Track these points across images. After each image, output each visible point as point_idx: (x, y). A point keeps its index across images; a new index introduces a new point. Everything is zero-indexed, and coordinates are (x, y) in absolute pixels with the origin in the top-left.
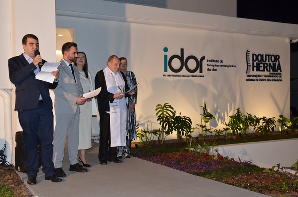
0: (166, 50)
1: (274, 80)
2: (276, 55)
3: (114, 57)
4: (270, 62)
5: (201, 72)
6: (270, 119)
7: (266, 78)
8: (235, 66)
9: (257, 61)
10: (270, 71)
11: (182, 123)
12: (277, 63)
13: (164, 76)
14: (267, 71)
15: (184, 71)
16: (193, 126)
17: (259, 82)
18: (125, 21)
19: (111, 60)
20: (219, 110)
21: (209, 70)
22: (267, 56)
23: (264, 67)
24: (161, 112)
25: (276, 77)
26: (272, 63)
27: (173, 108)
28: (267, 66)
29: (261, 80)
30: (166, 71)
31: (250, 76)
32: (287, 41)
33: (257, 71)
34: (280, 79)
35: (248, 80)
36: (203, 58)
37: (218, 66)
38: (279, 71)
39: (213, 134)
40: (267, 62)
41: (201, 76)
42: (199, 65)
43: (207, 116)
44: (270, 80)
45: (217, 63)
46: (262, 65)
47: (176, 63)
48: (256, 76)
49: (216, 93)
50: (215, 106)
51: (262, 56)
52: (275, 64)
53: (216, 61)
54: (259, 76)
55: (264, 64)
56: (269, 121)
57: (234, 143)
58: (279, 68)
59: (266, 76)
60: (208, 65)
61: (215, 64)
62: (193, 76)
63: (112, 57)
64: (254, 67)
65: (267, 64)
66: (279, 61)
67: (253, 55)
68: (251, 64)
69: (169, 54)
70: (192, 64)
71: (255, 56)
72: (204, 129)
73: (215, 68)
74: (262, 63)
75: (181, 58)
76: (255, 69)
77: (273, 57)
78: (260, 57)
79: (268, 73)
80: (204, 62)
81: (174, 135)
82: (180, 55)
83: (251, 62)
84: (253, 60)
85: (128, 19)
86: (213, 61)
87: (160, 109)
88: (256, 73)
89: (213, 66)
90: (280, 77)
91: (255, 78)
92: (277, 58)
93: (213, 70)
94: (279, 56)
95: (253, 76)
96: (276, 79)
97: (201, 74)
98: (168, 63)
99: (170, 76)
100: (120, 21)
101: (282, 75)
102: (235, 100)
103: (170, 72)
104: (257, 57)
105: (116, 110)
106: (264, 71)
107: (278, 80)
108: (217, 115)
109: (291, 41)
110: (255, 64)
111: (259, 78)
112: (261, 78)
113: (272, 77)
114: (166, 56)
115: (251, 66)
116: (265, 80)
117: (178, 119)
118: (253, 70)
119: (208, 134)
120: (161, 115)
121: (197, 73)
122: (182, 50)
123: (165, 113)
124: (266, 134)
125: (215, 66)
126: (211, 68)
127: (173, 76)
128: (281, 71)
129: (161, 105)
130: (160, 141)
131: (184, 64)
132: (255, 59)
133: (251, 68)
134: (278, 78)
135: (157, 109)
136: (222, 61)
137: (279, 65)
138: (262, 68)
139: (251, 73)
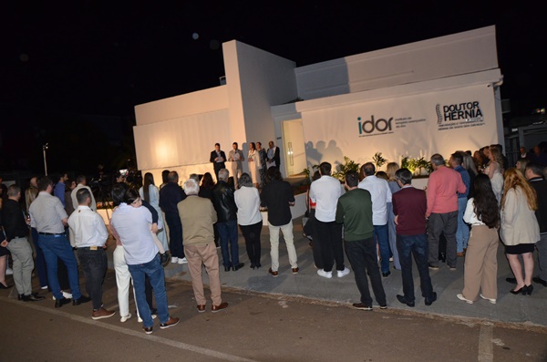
0: (359, 119)
1: (474, 125)
4: (466, 109)
5: (390, 129)
7: (463, 125)
8: (424, 120)
9: (450, 112)
10: (467, 118)
12: (476, 109)
13: (360, 137)
15: (375, 131)
17: (453, 130)
21: (398, 127)
22: (462, 105)
23: (459, 116)
26: (469, 111)
28: (463, 114)
30: (361, 133)
31: (442, 126)
33: (450, 120)
34: (482, 122)
35: (440, 129)
36: (391, 119)
37: (406, 122)
38: (479, 116)
40: (462, 109)
41: (390, 133)
42: (388, 124)
47: (368, 127)
48: (449, 125)
49: (406, 143)
51: (455, 107)
52: (474, 110)
53: (404, 119)
54: (453, 124)
55: (458, 113)
58: (479, 113)
59: (462, 123)
60: (397, 123)
61: (403, 122)
62: (383, 134)
64: (446, 117)
66: (478, 107)
67: (444, 107)
68: (443, 115)
69: (362, 122)
70: (382, 125)
73: (404, 124)
74: (456, 113)
75: (372, 123)
76: (448, 118)
77: (470, 106)
78: (452, 108)
80: (393, 122)
82: (371, 120)
83: (442, 113)
84: (445, 111)
86: (401, 119)
88: (448, 121)
89: (401, 123)
91: (448, 127)
92: (475, 104)
93: (403, 126)
95: (446, 125)
96: (476, 123)
98: (362, 128)
99: (365, 136)
102: (427, 147)
103: (364, 133)
104: (449, 109)
107: (478, 125)
110: (447, 114)
111: (453, 126)
112: (457, 126)
114: (360, 124)
115: (443, 117)
116: (462, 127)
118: (445, 120)
121: (388, 130)
122: (372, 117)
126: (400, 125)
127: (367, 136)
128: (482, 116)
131: (375, 125)
134: (479, 123)
136: (410, 118)
137: (478, 110)
138: (457, 117)
139: (443, 122)
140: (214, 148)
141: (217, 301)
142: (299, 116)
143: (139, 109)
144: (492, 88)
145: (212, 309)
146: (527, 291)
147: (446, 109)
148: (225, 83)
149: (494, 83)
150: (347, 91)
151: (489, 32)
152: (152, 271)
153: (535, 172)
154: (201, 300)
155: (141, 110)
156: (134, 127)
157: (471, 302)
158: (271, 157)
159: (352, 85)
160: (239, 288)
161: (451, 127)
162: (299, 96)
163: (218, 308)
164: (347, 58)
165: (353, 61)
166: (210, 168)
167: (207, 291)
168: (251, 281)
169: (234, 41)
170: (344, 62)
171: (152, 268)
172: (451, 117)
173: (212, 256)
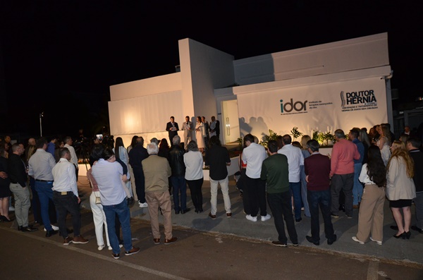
0: (281, 101)
4: (364, 96)
5: (305, 109)
8: (331, 103)
9: (351, 97)
10: (364, 102)
12: (371, 96)
13: (282, 115)
14: (362, 103)
15: (294, 111)
17: (354, 111)
21: (311, 108)
22: (361, 93)
23: (358, 101)
26: (366, 97)
28: (361, 100)
30: (282, 112)
31: (345, 108)
34: (376, 106)
35: (343, 111)
36: (306, 102)
37: (318, 105)
38: (374, 101)
40: (361, 96)
41: (305, 112)
42: (304, 106)
44: (365, 109)
47: (288, 107)
48: (350, 107)
49: (317, 121)
51: (356, 94)
53: (316, 102)
55: (358, 98)
58: (374, 99)
59: (360, 107)
60: (310, 105)
61: (315, 104)
62: (300, 113)
64: (348, 101)
65: (360, 98)
66: (373, 95)
67: (347, 94)
70: (299, 106)
73: (315, 106)
74: (356, 98)
75: (291, 104)
76: (349, 103)
77: (367, 93)
78: (353, 95)
80: (307, 104)
82: (290, 102)
83: (345, 99)
84: (347, 97)
86: (313, 102)
88: (350, 105)
91: (350, 109)
92: (371, 92)
94: (373, 91)
95: (348, 108)
96: (371, 107)
98: (283, 108)
101: (377, 104)
102: (333, 124)
103: (284, 112)
107: (373, 108)
110: (349, 99)
111: (354, 108)
112: (356, 108)
113: (367, 106)
114: (282, 105)
115: (346, 101)
121: (303, 110)
122: (292, 100)
127: (287, 114)
128: (376, 101)
131: (293, 106)
133: (346, 103)
136: (320, 102)
137: (373, 97)
138: (356, 102)
139: (346, 106)
140: (169, 120)
141: (169, 236)
142: (235, 98)
143: (113, 89)
144: (384, 80)
145: (165, 242)
146: (405, 236)
147: (349, 95)
148: (179, 71)
149: (386, 77)
150: (272, 79)
151: (383, 38)
152: (121, 211)
153: (413, 146)
154: (156, 235)
155: (115, 90)
156: (109, 102)
157: (362, 243)
158: (213, 128)
159: (276, 75)
160: (185, 227)
161: (352, 109)
162: (236, 81)
163: (169, 241)
164: (273, 55)
165: (277, 57)
166: (166, 135)
167: (162, 228)
168: (195, 222)
169: (187, 39)
170: (271, 57)
171: (121, 209)
172: (352, 102)
173: (166, 201)
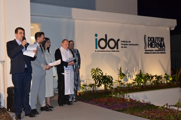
0: (96, 35)
1: (161, 53)
2: (162, 38)
3: (65, 40)
4: (159, 42)
5: (117, 48)
6: (159, 76)
7: (156, 52)
8: (138, 45)
9: (151, 42)
10: (158, 47)
11: (107, 80)
12: (162, 42)
13: (96, 51)
14: (157, 47)
15: (107, 48)
16: (114, 81)
17: (152, 54)
18: (71, 18)
19: (63, 42)
20: (129, 72)
21: (122, 47)
22: (157, 39)
23: (155, 45)
24: (94, 73)
25: (162, 51)
26: (159, 43)
27: (101, 71)
28: (157, 45)
29: (153, 53)
30: (96, 48)
31: (146, 51)
32: (168, 29)
33: (151, 47)
34: (165, 52)
35: (145, 53)
36: (118, 40)
37: (127, 45)
38: (164, 47)
39: (126, 86)
40: (156, 42)
41: (117, 51)
42: (116, 44)
43: (122, 75)
44: (159, 53)
45: (127, 43)
46: (154, 44)
47: (103, 44)
48: (150, 51)
49: (127, 61)
50: (126, 69)
51: (154, 38)
52: (161, 43)
53: (126, 42)
54: (152, 51)
55: (155, 43)
56: (159, 78)
57: (139, 91)
58: (164, 45)
59: (156, 51)
60: (122, 44)
61: (126, 44)
62: (113, 51)
63: (64, 40)
64: (149, 45)
65: (156, 43)
66: (163, 42)
67: (148, 38)
68: (147, 43)
69: (98, 38)
70: (112, 44)
71: (149, 39)
72: (120, 83)
73: (126, 46)
74: (153, 43)
75: (105, 40)
76: (150, 46)
77: (160, 39)
78: (152, 39)
79: (158, 48)
80: (119, 43)
81: (102, 87)
82: (105, 38)
83: (147, 42)
84: (148, 41)
85: (74, 17)
86: (124, 42)
87: (93, 72)
88: (150, 49)
89: (125, 45)
90: (165, 51)
91: (150, 52)
92: (162, 39)
93: (125, 47)
94: (163, 38)
95: (148, 51)
96: (162, 52)
97: (117, 50)
98: (98, 43)
99: (99, 51)
100: (68, 19)
101: (166, 50)
102: (138, 65)
103: (99, 49)
105: (68, 72)
106: (155, 47)
107: (163, 53)
108: (128, 74)
109: (170, 29)
110: (150, 43)
111: (152, 52)
112: (153, 52)
113: (160, 51)
114: (96, 39)
115: (147, 44)
116: (156, 53)
117: (105, 77)
118: (149, 47)
119: (123, 86)
120: (94, 75)
121: (115, 49)
122: (106, 35)
123: (97, 74)
124: (158, 85)
125: (126, 45)
126: (123, 46)
127: (101, 51)
128: (165, 47)
129: (94, 69)
130: (94, 91)
131: (107, 44)
132: (149, 40)
133: (147, 46)
134: (164, 52)
135: (92, 72)
136: (130, 42)
137: (164, 43)
139: (147, 49)
